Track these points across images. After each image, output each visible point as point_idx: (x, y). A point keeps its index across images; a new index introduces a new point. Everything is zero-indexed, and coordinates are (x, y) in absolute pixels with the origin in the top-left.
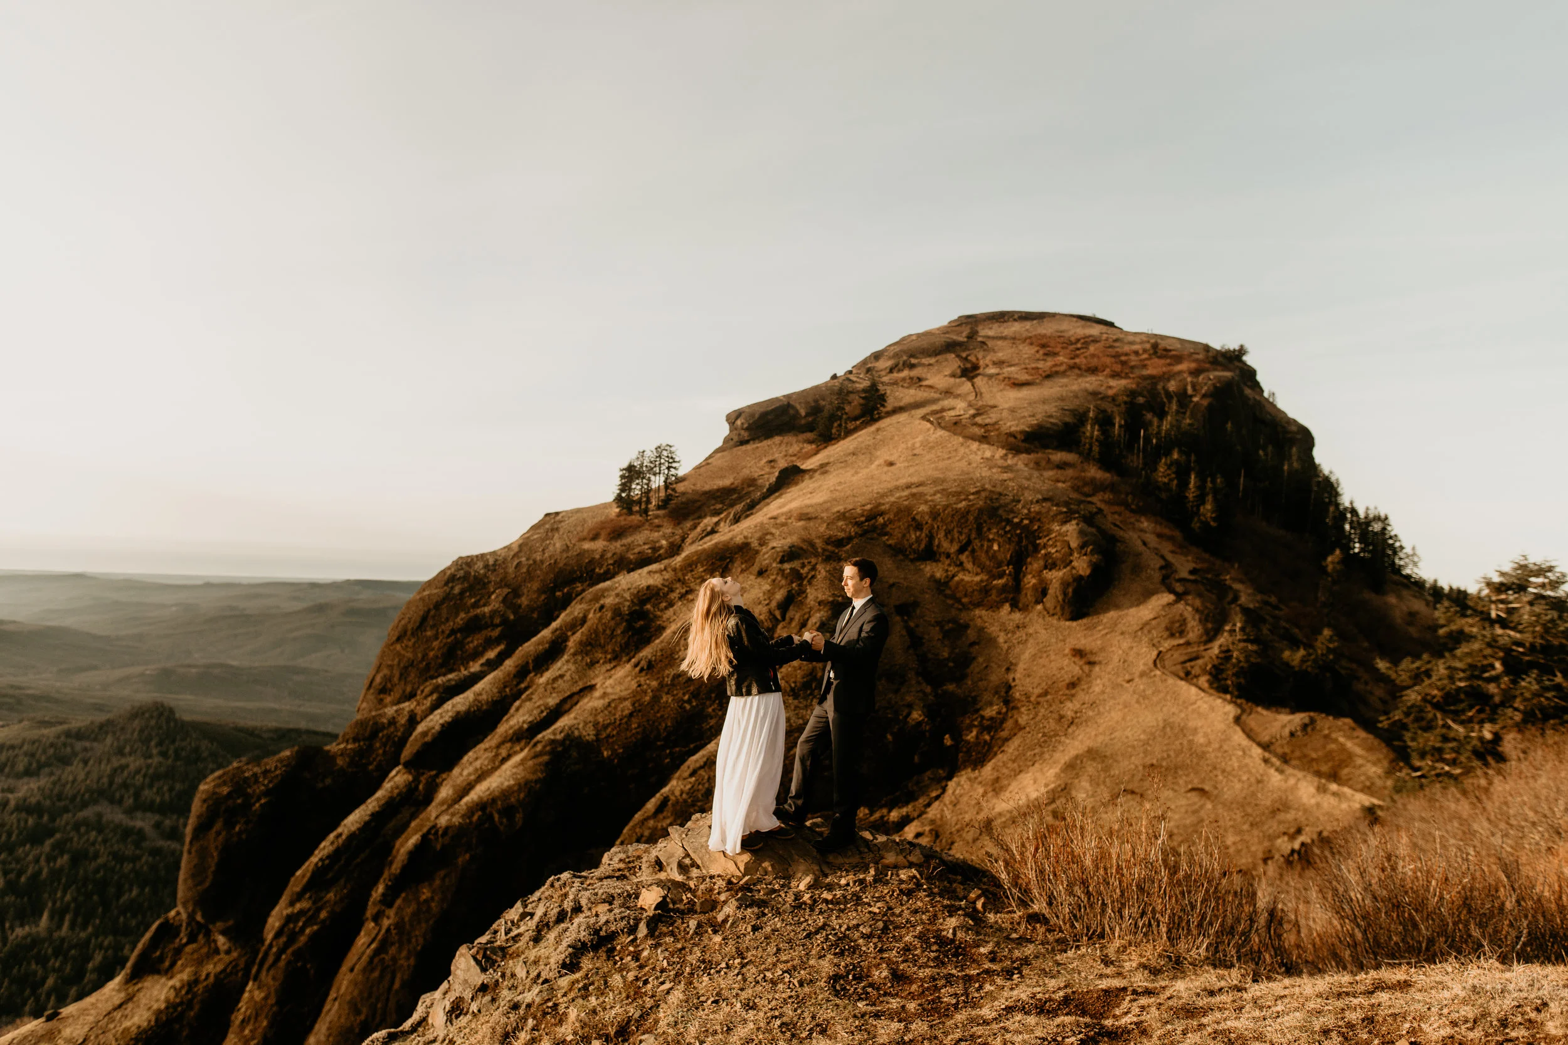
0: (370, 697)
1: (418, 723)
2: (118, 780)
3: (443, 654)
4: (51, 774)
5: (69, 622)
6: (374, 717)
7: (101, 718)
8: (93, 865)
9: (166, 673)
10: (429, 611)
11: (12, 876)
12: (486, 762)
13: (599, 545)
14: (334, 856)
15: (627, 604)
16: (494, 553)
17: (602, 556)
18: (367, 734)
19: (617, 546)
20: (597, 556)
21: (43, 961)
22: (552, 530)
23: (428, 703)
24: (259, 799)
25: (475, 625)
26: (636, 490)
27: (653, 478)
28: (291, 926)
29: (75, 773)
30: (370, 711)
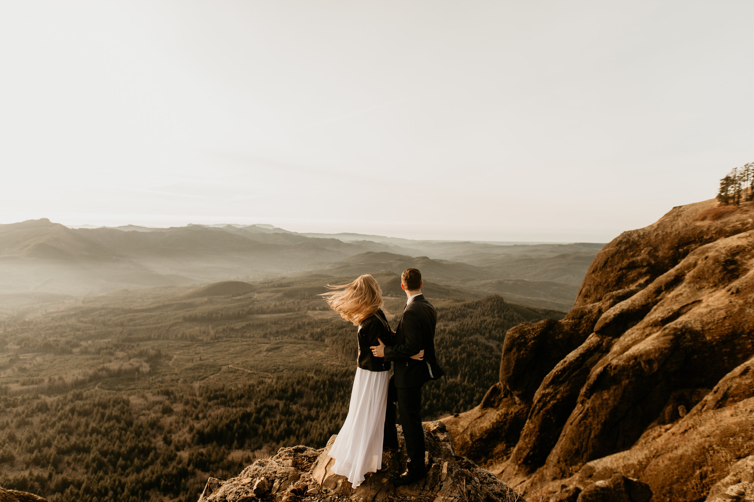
0: (581, 299)
1: (603, 313)
2: (483, 326)
3: (616, 280)
4: (460, 321)
5: (465, 261)
6: (581, 308)
7: (476, 300)
8: (475, 359)
9: (500, 283)
10: (608, 258)
11: (448, 358)
12: (638, 336)
13: (707, 223)
14: (564, 370)
15: (723, 256)
16: (643, 229)
17: (708, 229)
18: (578, 316)
19: (718, 223)
20: (705, 229)
21: (459, 393)
22: (677, 216)
23: (608, 303)
24: (530, 341)
25: (632, 266)
26: (731, 190)
27: (742, 183)
28: (544, 399)
29: (467, 321)
30: (580, 305)
